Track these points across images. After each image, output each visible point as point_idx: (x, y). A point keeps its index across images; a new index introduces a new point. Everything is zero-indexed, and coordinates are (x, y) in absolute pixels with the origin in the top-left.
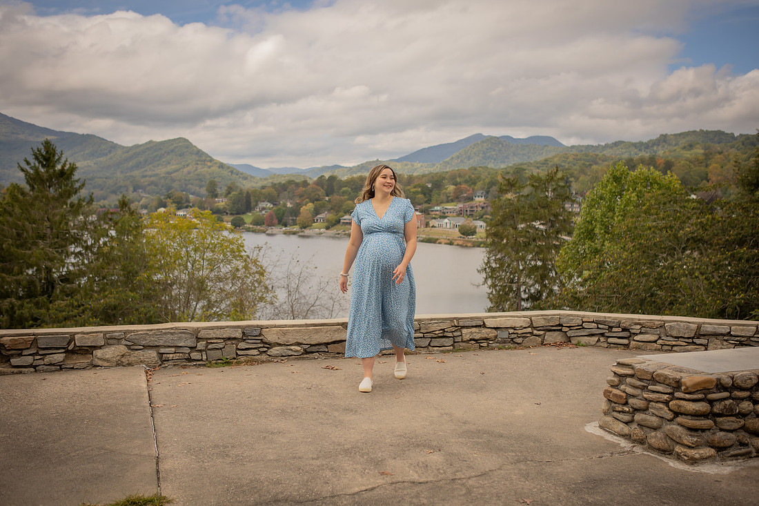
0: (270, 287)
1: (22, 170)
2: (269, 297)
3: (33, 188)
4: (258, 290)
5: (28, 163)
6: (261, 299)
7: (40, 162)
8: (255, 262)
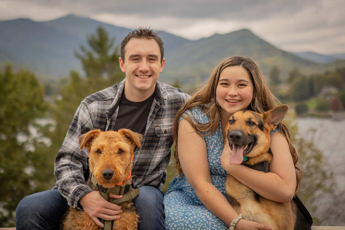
0: (328, 173)
1: (78, 56)
2: (327, 184)
3: (88, 74)
4: (314, 176)
5: (83, 49)
6: (319, 186)
7: (95, 49)
8: (310, 146)
